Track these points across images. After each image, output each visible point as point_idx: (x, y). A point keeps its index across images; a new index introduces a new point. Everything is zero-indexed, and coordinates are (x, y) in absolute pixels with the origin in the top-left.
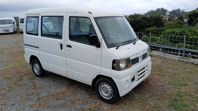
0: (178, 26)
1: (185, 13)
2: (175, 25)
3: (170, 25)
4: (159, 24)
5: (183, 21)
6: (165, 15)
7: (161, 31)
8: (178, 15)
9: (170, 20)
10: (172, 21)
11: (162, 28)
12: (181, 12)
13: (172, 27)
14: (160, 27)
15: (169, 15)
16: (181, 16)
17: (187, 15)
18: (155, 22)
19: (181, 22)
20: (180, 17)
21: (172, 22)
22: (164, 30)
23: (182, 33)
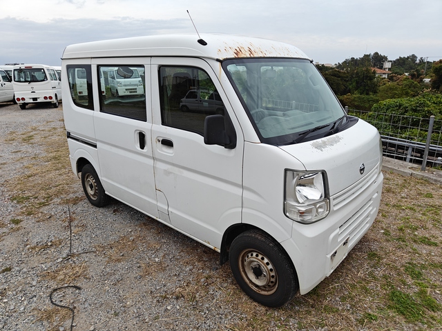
0: (409, 91)
1: (426, 65)
2: (402, 90)
3: (391, 89)
4: (367, 88)
5: (421, 81)
6: (381, 68)
7: (369, 101)
8: (411, 68)
9: (391, 78)
10: (395, 81)
11: (372, 96)
12: (418, 61)
13: (396, 94)
14: (367, 94)
15: (389, 69)
16: (417, 71)
17: (430, 68)
18: (357, 83)
19: (415, 83)
20: (415, 73)
21: (396, 83)
22: (377, 101)
23: (418, 109)
